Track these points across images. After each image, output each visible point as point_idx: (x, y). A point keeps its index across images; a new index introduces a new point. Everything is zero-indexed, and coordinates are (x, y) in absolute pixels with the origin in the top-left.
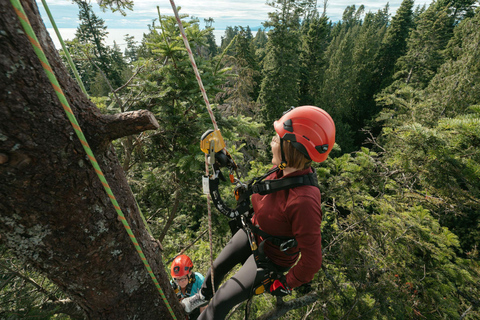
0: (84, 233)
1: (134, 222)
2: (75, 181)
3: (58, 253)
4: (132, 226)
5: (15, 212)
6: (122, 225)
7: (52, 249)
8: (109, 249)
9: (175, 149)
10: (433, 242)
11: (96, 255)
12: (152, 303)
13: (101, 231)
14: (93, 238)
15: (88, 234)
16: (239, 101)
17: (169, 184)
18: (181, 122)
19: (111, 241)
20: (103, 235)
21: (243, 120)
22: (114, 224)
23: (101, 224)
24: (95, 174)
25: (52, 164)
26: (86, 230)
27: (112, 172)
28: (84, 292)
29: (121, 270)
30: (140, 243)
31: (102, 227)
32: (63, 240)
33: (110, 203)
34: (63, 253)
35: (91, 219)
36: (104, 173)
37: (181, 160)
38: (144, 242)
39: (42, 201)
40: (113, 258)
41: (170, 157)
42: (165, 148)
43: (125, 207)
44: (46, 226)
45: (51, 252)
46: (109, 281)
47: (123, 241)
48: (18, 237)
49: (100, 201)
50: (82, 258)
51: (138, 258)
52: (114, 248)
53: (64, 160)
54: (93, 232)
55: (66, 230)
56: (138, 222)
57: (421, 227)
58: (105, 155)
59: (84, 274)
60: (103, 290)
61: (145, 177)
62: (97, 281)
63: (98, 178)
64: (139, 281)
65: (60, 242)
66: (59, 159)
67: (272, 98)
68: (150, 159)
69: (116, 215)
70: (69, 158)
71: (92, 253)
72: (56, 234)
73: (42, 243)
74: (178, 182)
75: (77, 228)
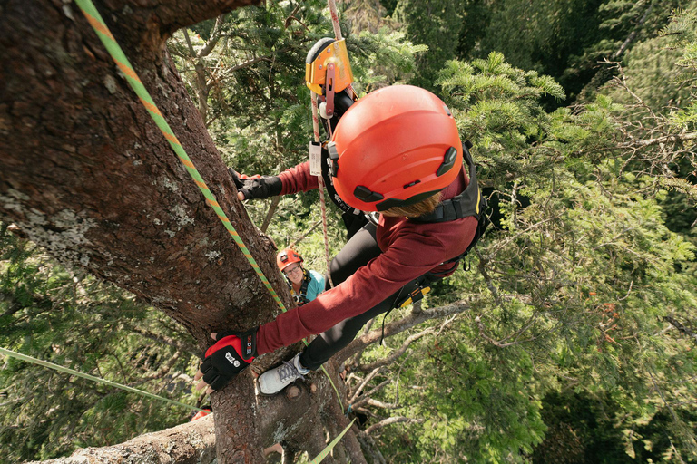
0: (155, 226)
1: (233, 208)
2: (109, 127)
3: (120, 256)
4: (231, 216)
5: (11, 187)
6: (214, 214)
7: (108, 250)
8: (202, 249)
9: (274, 94)
10: (654, 253)
11: (182, 258)
12: (270, 315)
13: (183, 223)
14: (172, 234)
15: (162, 228)
16: (365, 16)
17: (268, 153)
18: (281, 41)
19: (203, 238)
20: (187, 229)
21: (387, 38)
22: (200, 211)
23: (180, 210)
24: (148, 116)
25: (43, 80)
26: (157, 221)
27: (180, 112)
28: (176, 305)
29: (224, 278)
30: (246, 241)
31: (183, 215)
32: (121, 236)
33: (188, 175)
34: (129, 256)
35: (162, 203)
36: (166, 114)
37: (287, 113)
38: (251, 239)
39: (55, 164)
40: (210, 262)
41: (268, 108)
42: (258, 92)
43: (216, 183)
44: (83, 213)
45: (107, 254)
46: (208, 292)
47: (220, 237)
48: (41, 230)
49: (170, 170)
50: (161, 262)
51: (245, 262)
52: (209, 249)
53: (69, 71)
54: (170, 224)
55: (120, 219)
56: (238, 209)
57: (642, 231)
58: (160, 73)
59: (171, 285)
60: (203, 303)
61: (232, 142)
62: (192, 293)
63: (154, 124)
64: (251, 291)
65: (118, 240)
66: (56, 65)
67: (419, 12)
68: (236, 111)
69: (203, 198)
70: (78, 66)
71: (176, 255)
72: (105, 226)
73: (87, 241)
74: (281, 150)
75: (140, 217)
